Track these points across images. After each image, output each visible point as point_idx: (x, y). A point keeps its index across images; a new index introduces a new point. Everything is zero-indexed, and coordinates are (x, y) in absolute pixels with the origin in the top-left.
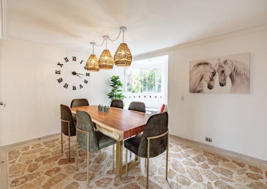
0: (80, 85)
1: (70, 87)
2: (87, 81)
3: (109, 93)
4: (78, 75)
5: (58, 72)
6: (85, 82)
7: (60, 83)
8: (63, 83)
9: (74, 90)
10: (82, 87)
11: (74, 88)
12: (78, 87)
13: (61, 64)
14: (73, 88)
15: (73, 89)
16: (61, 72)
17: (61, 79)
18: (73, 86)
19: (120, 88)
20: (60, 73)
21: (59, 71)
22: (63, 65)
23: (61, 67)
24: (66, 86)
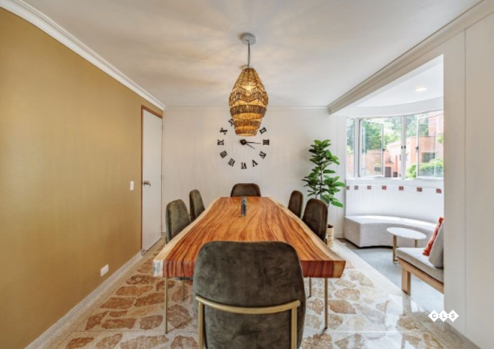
0: (253, 161)
1: (238, 165)
2: (265, 153)
3: (308, 175)
4: (248, 145)
5: (221, 142)
6: (261, 155)
7: (223, 158)
8: (227, 159)
9: (243, 170)
10: (256, 164)
11: (244, 166)
12: (249, 164)
13: (224, 129)
14: (242, 165)
15: (242, 168)
16: (225, 142)
17: (225, 152)
18: (242, 163)
19: (331, 166)
20: (223, 144)
21: (222, 140)
22: (228, 131)
23: (225, 134)
24: (232, 163)
